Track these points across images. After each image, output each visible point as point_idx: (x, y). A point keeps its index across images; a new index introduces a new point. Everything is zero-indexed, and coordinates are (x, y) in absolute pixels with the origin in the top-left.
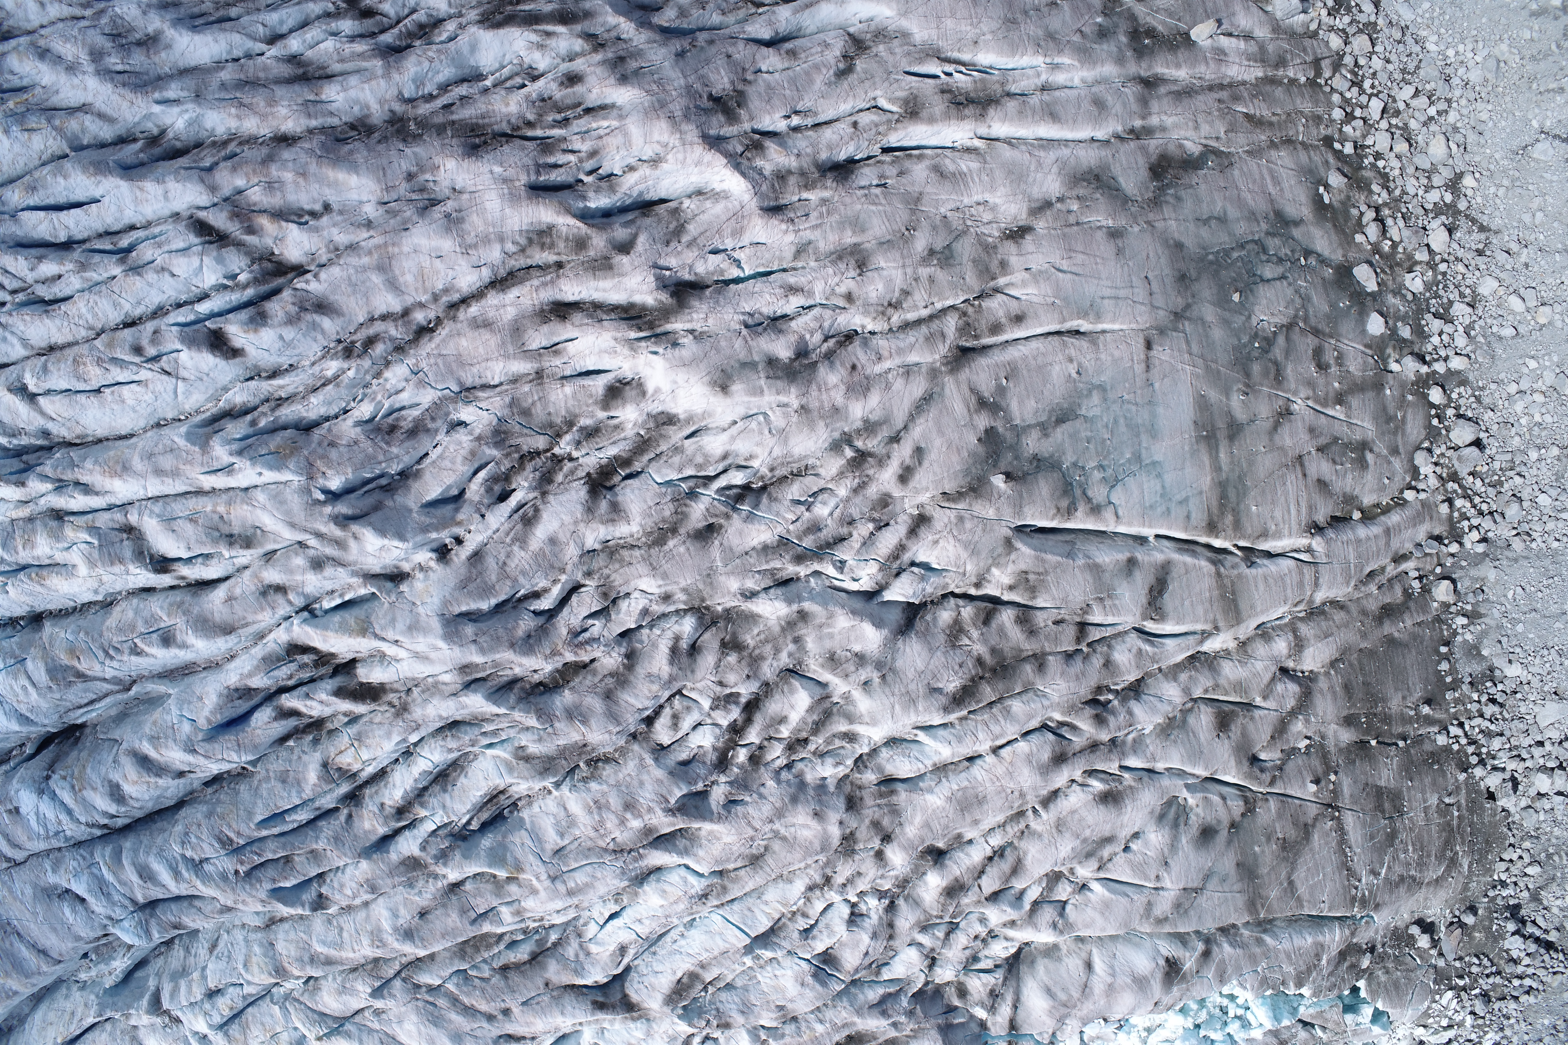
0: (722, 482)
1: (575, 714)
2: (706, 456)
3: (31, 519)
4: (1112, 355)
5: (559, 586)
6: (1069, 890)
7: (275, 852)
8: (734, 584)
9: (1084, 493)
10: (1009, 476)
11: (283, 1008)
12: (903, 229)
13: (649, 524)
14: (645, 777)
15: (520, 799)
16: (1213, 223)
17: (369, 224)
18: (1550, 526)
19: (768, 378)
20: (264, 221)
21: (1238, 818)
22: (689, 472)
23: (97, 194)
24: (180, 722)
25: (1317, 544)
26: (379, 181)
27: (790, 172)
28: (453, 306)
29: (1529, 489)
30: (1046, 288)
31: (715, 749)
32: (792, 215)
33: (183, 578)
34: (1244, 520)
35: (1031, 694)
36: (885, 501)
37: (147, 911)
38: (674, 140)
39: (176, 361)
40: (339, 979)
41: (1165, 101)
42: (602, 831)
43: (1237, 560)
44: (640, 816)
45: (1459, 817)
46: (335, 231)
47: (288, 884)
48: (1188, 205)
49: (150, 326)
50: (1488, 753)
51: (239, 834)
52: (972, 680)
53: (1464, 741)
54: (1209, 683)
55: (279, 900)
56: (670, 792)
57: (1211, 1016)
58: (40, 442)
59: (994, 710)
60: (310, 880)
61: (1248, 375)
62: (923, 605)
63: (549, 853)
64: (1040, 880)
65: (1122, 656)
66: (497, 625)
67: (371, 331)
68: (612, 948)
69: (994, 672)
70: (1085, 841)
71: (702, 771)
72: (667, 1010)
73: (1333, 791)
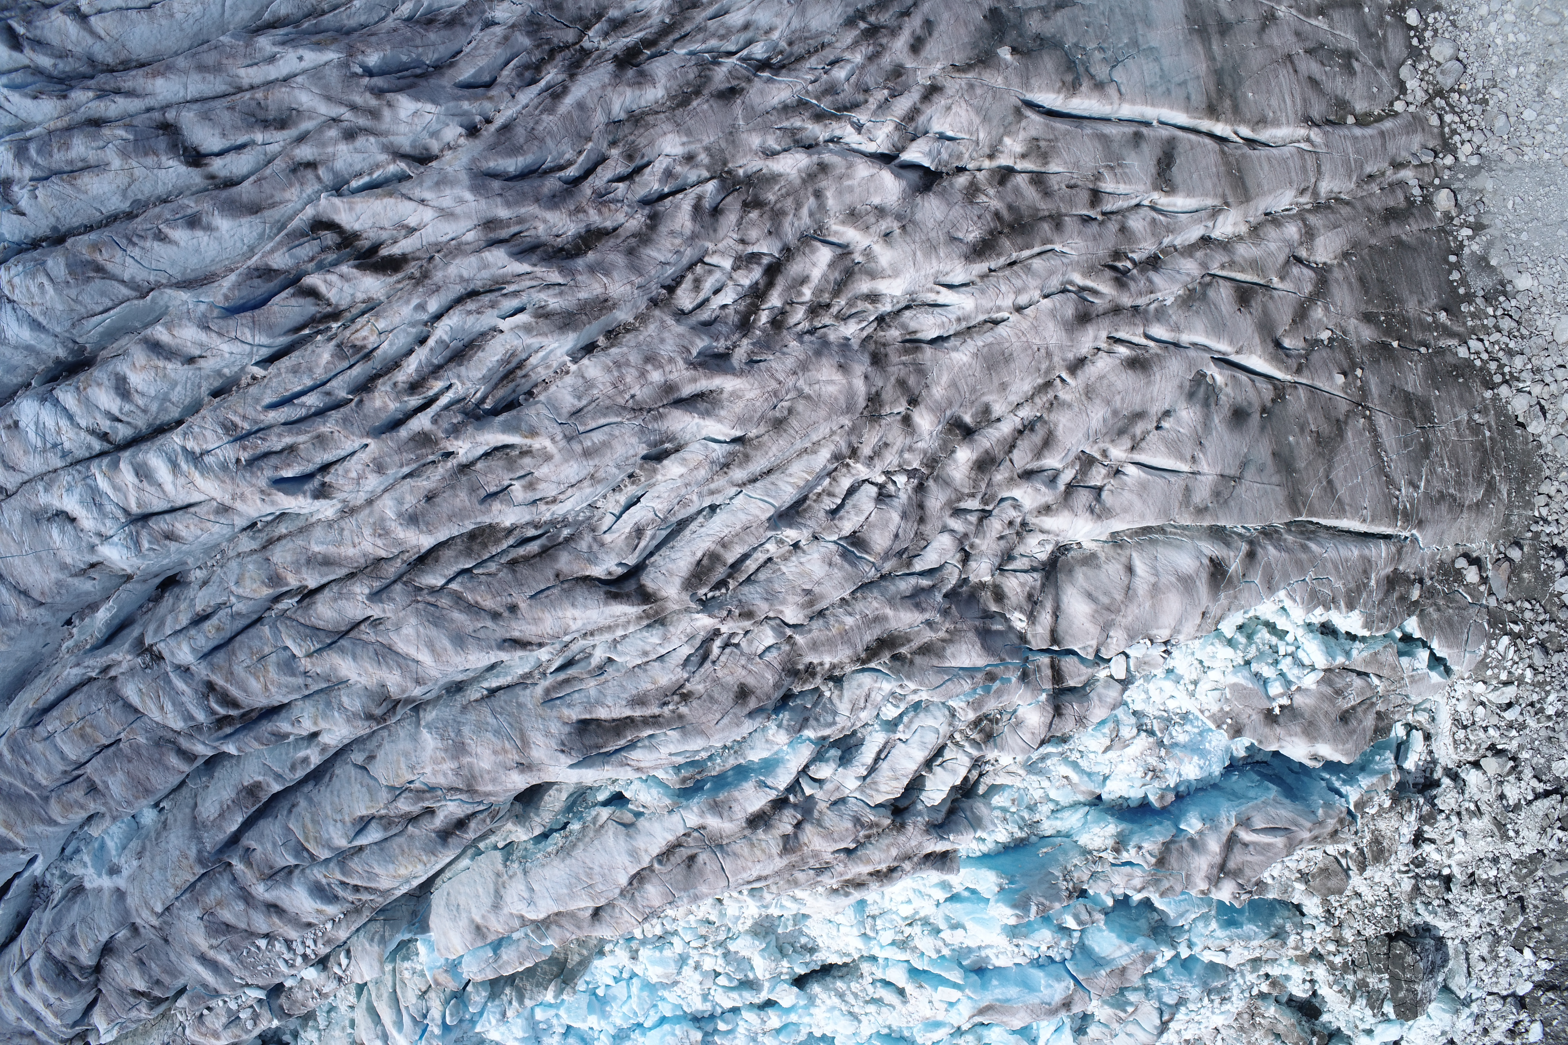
0: (743, 54)
1: (597, 269)
2: (728, 28)
3: (69, 129)
5: (584, 156)
6: (1103, 471)
7: (280, 440)
8: (755, 141)
9: (1087, 70)
10: (1015, 50)
11: (274, 627)
13: (674, 85)
14: (666, 335)
15: (536, 386)
18: (1539, 138)
21: (1269, 404)
22: (713, 42)
24: (196, 306)
25: (1315, 135)
29: (1514, 105)
31: (737, 311)
33: (212, 177)
34: (1242, 105)
35: (1050, 254)
36: (898, 72)
37: (140, 524)
40: (336, 587)
42: (621, 387)
43: (1240, 146)
44: (660, 366)
45: (1491, 438)
47: (291, 474)
50: (1511, 373)
51: (244, 418)
52: (991, 233)
53: (1485, 356)
54: (1226, 259)
55: (280, 491)
56: (692, 343)
57: (1261, 652)
58: (83, 68)
59: (1015, 267)
60: (313, 472)
62: (938, 173)
63: (566, 415)
64: (1072, 464)
65: (1137, 225)
66: (524, 184)
68: (627, 530)
69: (1012, 227)
70: (1115, 413)
71: (724, 329)
72: (686, 597)
73: (1361, 388)
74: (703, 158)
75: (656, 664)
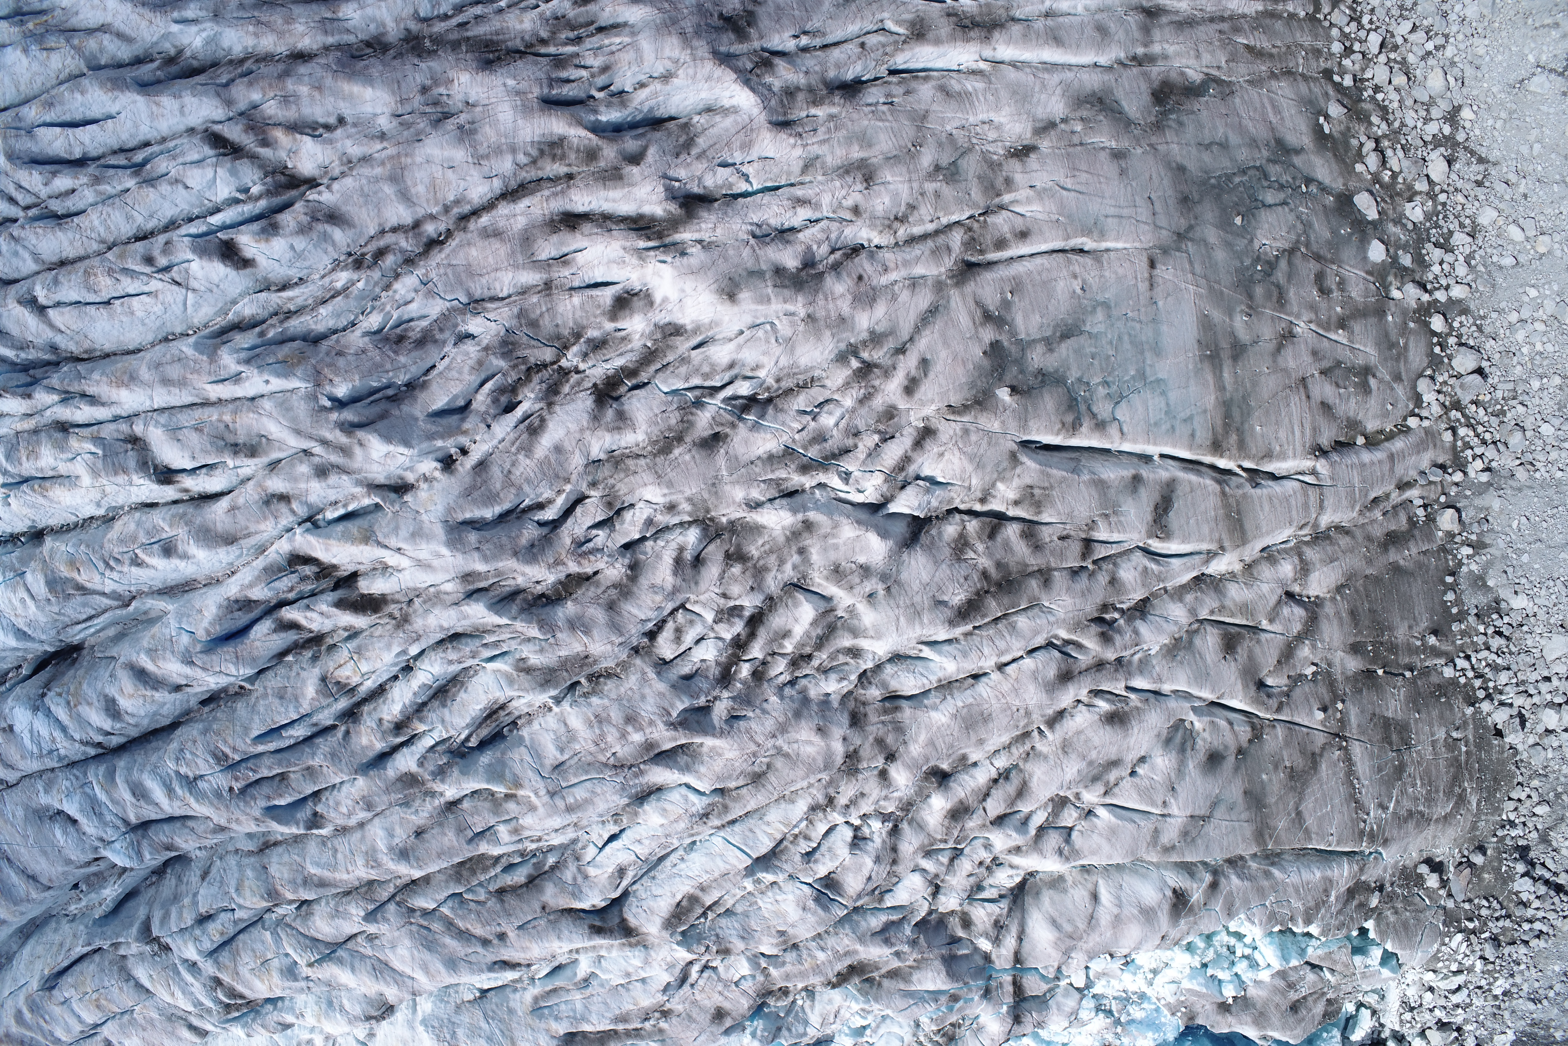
0: (728, 392)
1: (577, 625)
2: (712, 366)
3: (36, 431)
4: (1116, 273)
5: (564, 496)
6: (1075, 815)
7: (270, 768)
8: (739, 494)
9: (1089, 409)
10: (1014, 390)
11: (274, 933)
12: (910, 145)
13: (655, 431)
14: (647, 691)
15: (520, 717)
16: (1215, 148)
17: (383, 136)
18: (1554, 455)
19: (775, 286)
20: (279, 134)
21: (1245, 745)
22: (696, 381)
23: (113, 110)
24: (179, 634)
25: (1322, 466)
26: (393, 93)
27: (798, 89)
28: (464, 218)
29: (1532, 419)
30: (1051, 206)
31: (718, 663)
32: (800, 130)
33: (186, 491)
34: (1248, 439)
35: (1036, 610)
36: (890, 413)
37: (140, 832)
38: (685, 56)
39: (187, 271)
40: (332, 904)
41: (1167, 30)
42: (603, 745)
43: (1242, 480)
44: (641, 729)
45: (1467, 752)
46: (348, 143)
47: (282, 802)
48: (1190, 130)
49: (162, 239)
50: (1495, 688)
51: (234, 749)
52: (978, 593)
53: (1470, 674)
54: (1215, 604)
55: (273, 818)
56: (672, 705)
57: (1218, 955)
58: (47, 357)
59: (1000, 626)
60: (305, 799)
61: (1250, 297)
62: (928, 520)
63: (549, 768)
64: (1045, 806)
65: (1127, 573)
66: (501, 534)
67: (382, 243)
68: (610, 870)
69: (999, 585)
70: (1091, 763)
71: (705, 685)
72: (666, 934)
73: (1341, 720)
74: (685, 506)
75: (639, 985)
